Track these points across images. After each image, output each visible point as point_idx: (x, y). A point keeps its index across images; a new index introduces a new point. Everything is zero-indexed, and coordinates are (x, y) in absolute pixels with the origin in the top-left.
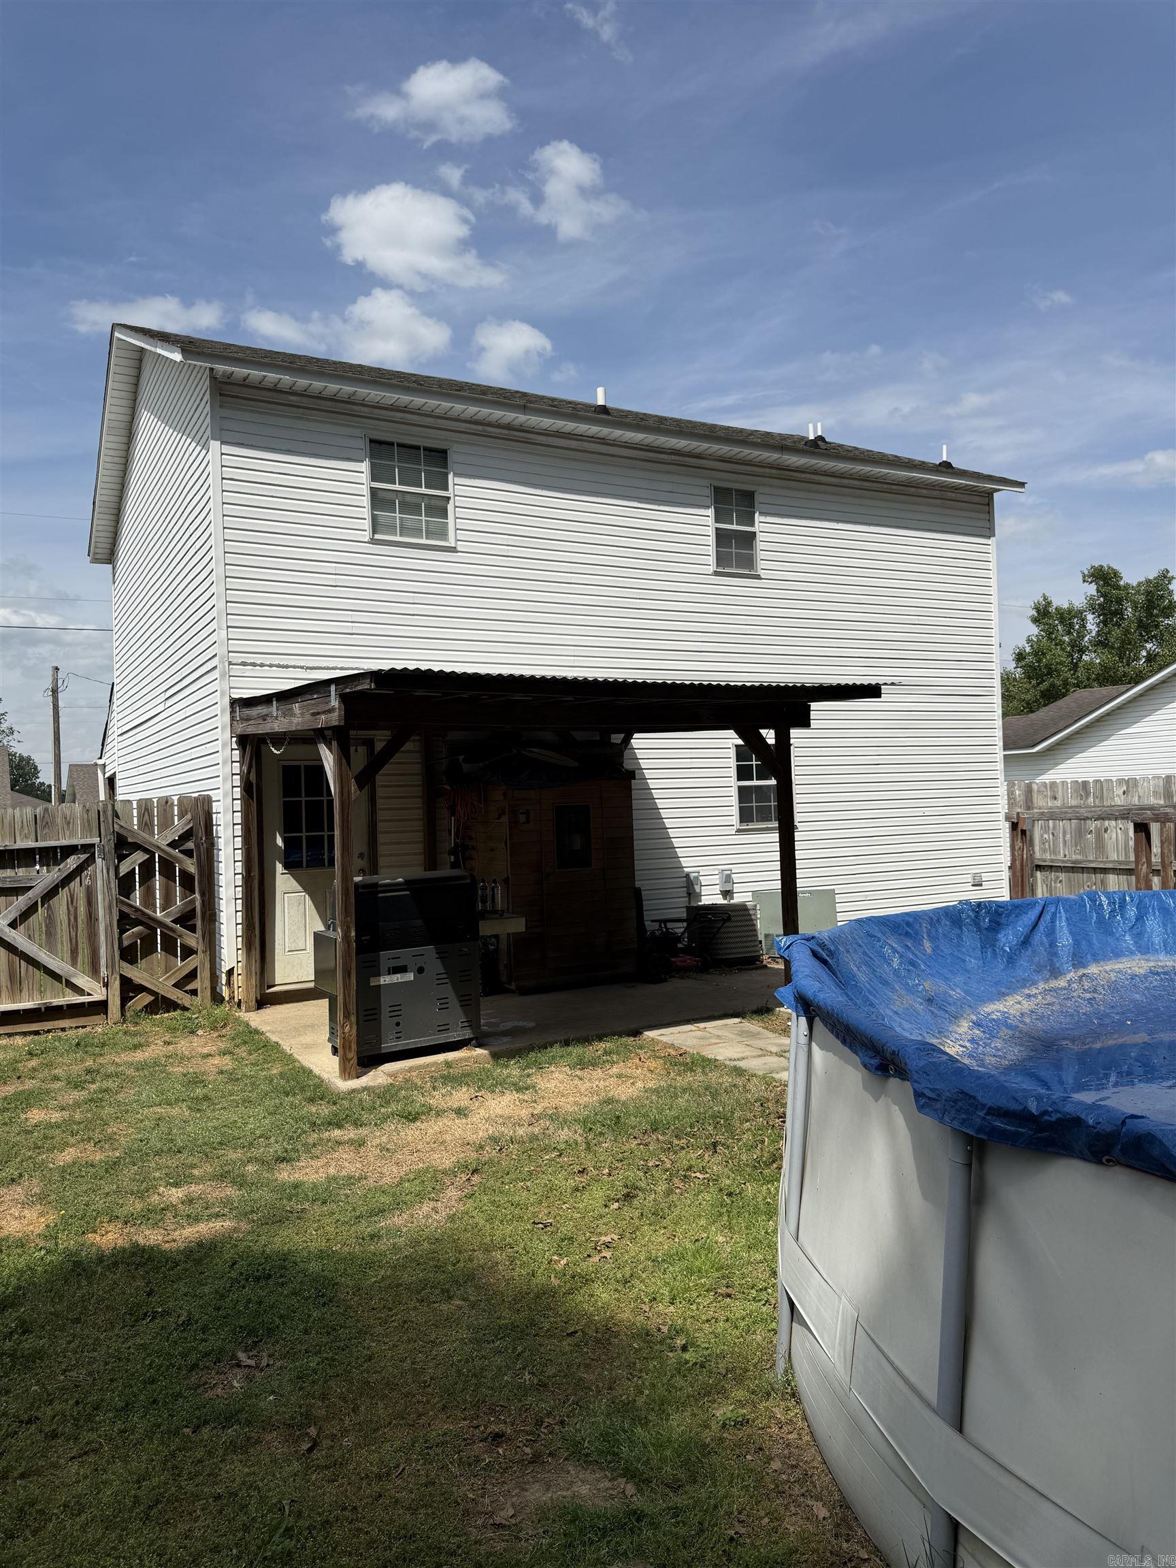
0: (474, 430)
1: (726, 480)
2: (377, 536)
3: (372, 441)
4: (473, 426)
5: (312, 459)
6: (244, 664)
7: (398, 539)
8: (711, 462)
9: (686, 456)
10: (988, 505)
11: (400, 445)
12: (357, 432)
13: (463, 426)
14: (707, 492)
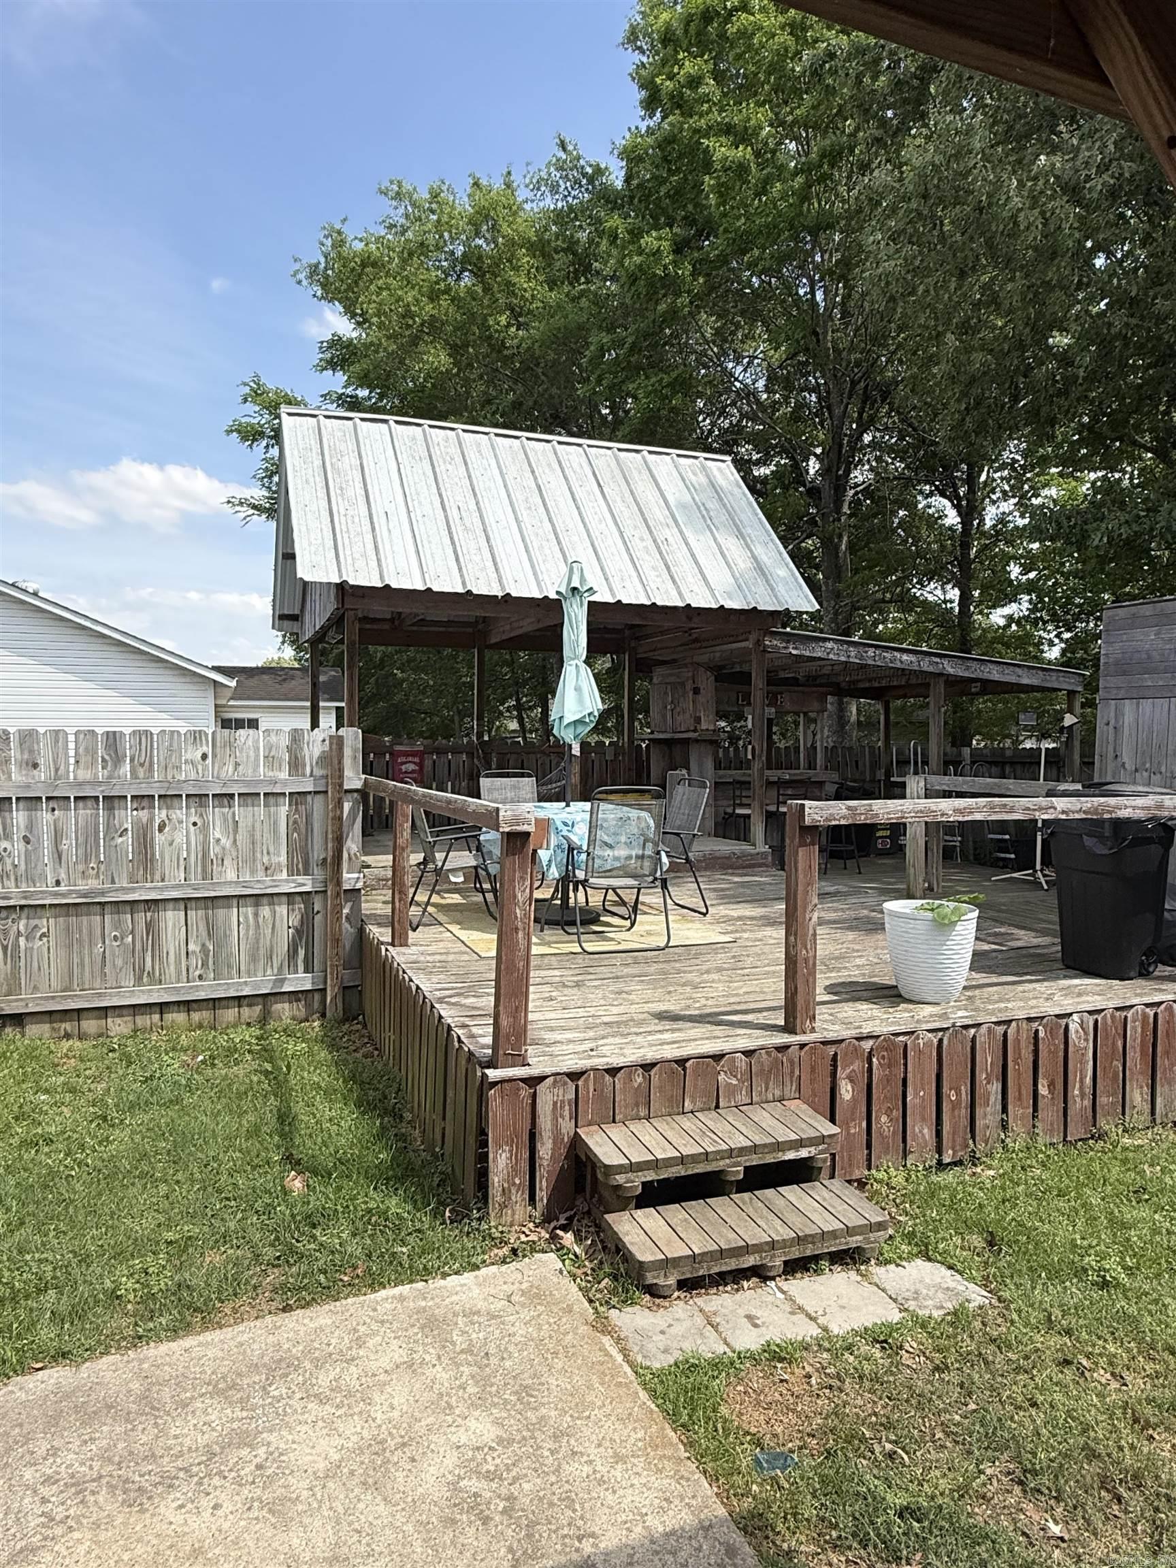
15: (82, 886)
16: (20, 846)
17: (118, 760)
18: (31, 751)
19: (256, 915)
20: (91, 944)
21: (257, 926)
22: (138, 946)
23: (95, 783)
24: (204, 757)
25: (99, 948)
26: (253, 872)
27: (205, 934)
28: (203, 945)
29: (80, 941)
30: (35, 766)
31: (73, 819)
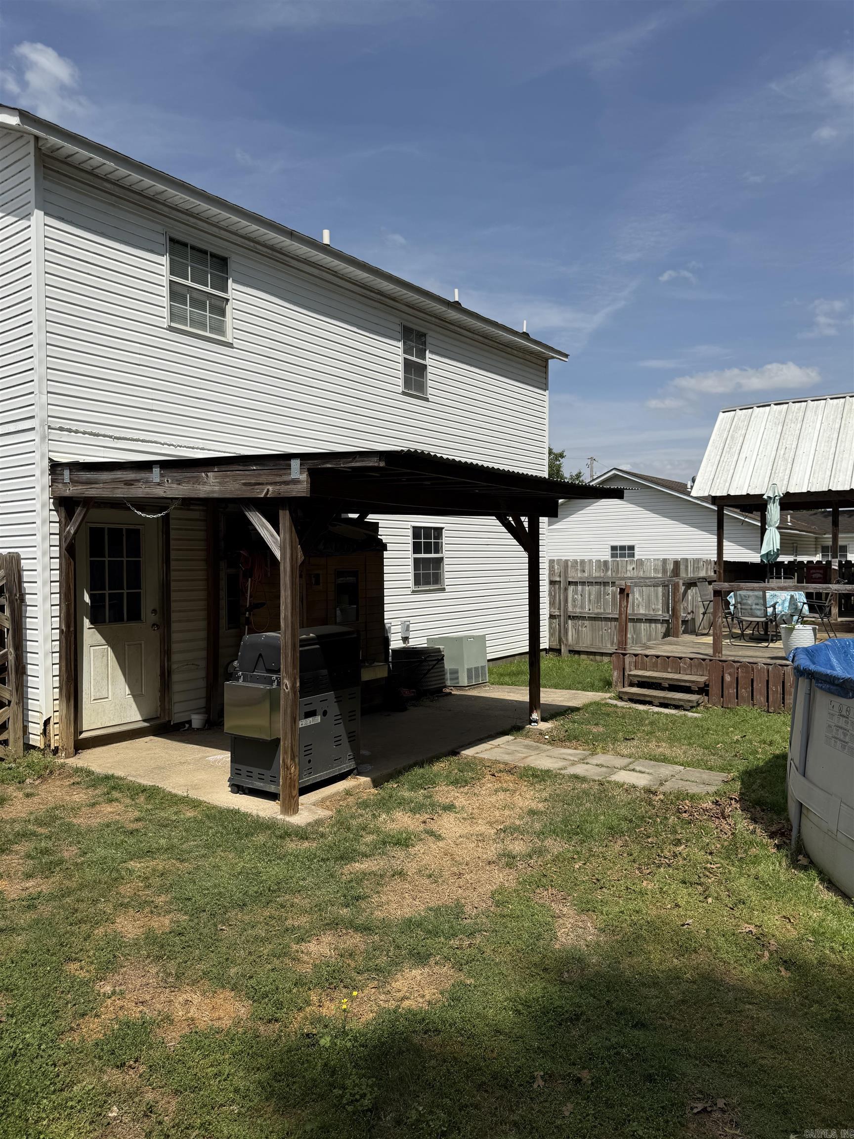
0: (247, 245)
1: (411, 322)
2: (173, 325)
3: (172, 240)
4: (246, 242)
5: (122, 245)
6: (61, 429)
7: (188, 329)
8: (401, 305)
9: (387, 297)
10: (546, 367)
11: (193, 248)
12: (159, 228)
13: (239, 240)
14: (399, 328)
15: (596, 611)
16: (580, 597)
17: (607, 570)
18: (583, 567)
19: (650, 627)
20: (599, 631)
21: (650, 631)
22: (612, 634)
23: (600, 577)
24: (633, 569)
25: (601, 633)
26: (649, 611)
27: (633, 631)
28: (632, 636)
29: (595, 629)
30: (584, 571)
31: (595, 589)
